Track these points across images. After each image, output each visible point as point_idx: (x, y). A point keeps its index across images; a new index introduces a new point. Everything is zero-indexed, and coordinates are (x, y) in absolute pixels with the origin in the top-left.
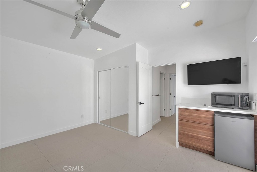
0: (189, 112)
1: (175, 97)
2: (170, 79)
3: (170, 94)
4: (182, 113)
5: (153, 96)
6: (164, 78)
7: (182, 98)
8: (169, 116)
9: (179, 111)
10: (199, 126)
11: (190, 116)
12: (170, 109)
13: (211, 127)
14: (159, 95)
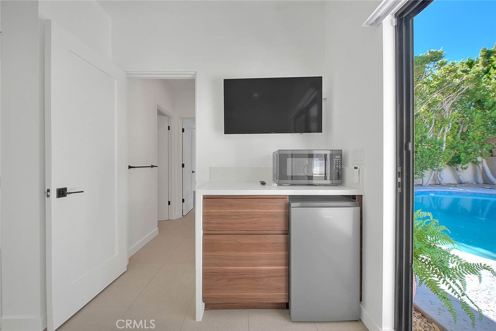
0: (231, 206)
1: (193, 172)
2: (183, 130)
3: (183, 166)
4: (214, 211)
5: (130, 167)
6: (169, 127)
7: (210, 168)
8: (182, 216)
9: (205, 206)
10: (255, 242)
11: (235, 217)
12: (183, 201)
13: (281, 238)
14: (152, 166)
